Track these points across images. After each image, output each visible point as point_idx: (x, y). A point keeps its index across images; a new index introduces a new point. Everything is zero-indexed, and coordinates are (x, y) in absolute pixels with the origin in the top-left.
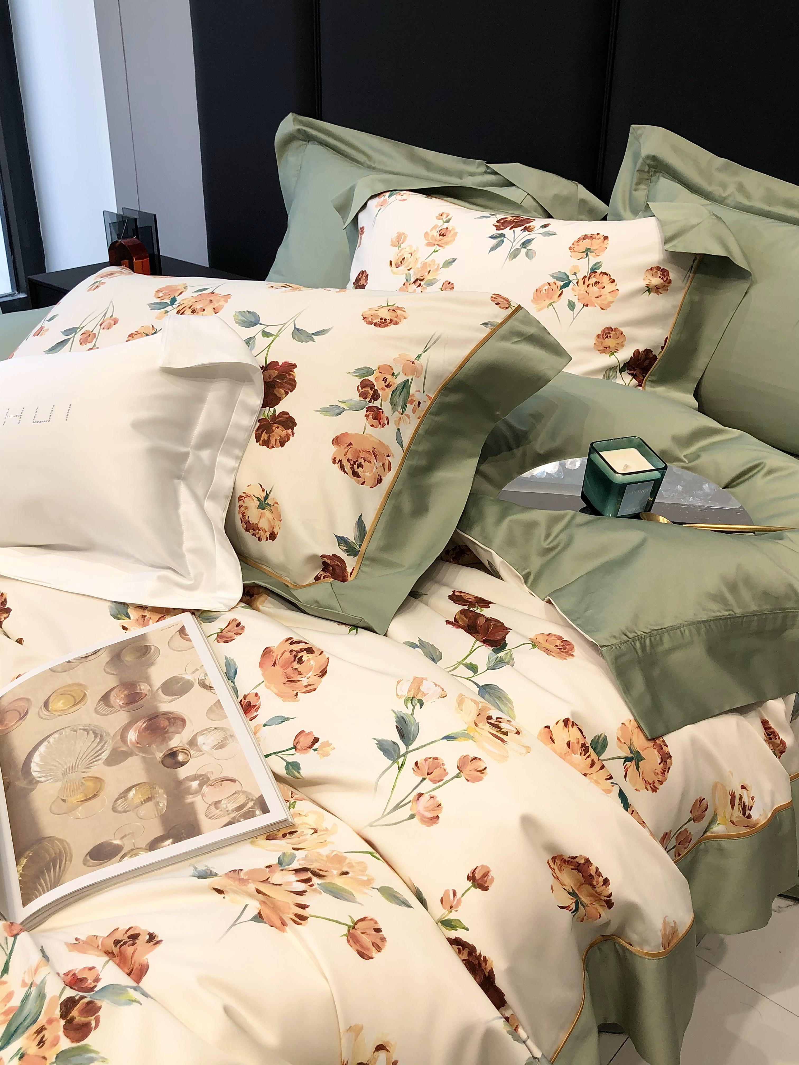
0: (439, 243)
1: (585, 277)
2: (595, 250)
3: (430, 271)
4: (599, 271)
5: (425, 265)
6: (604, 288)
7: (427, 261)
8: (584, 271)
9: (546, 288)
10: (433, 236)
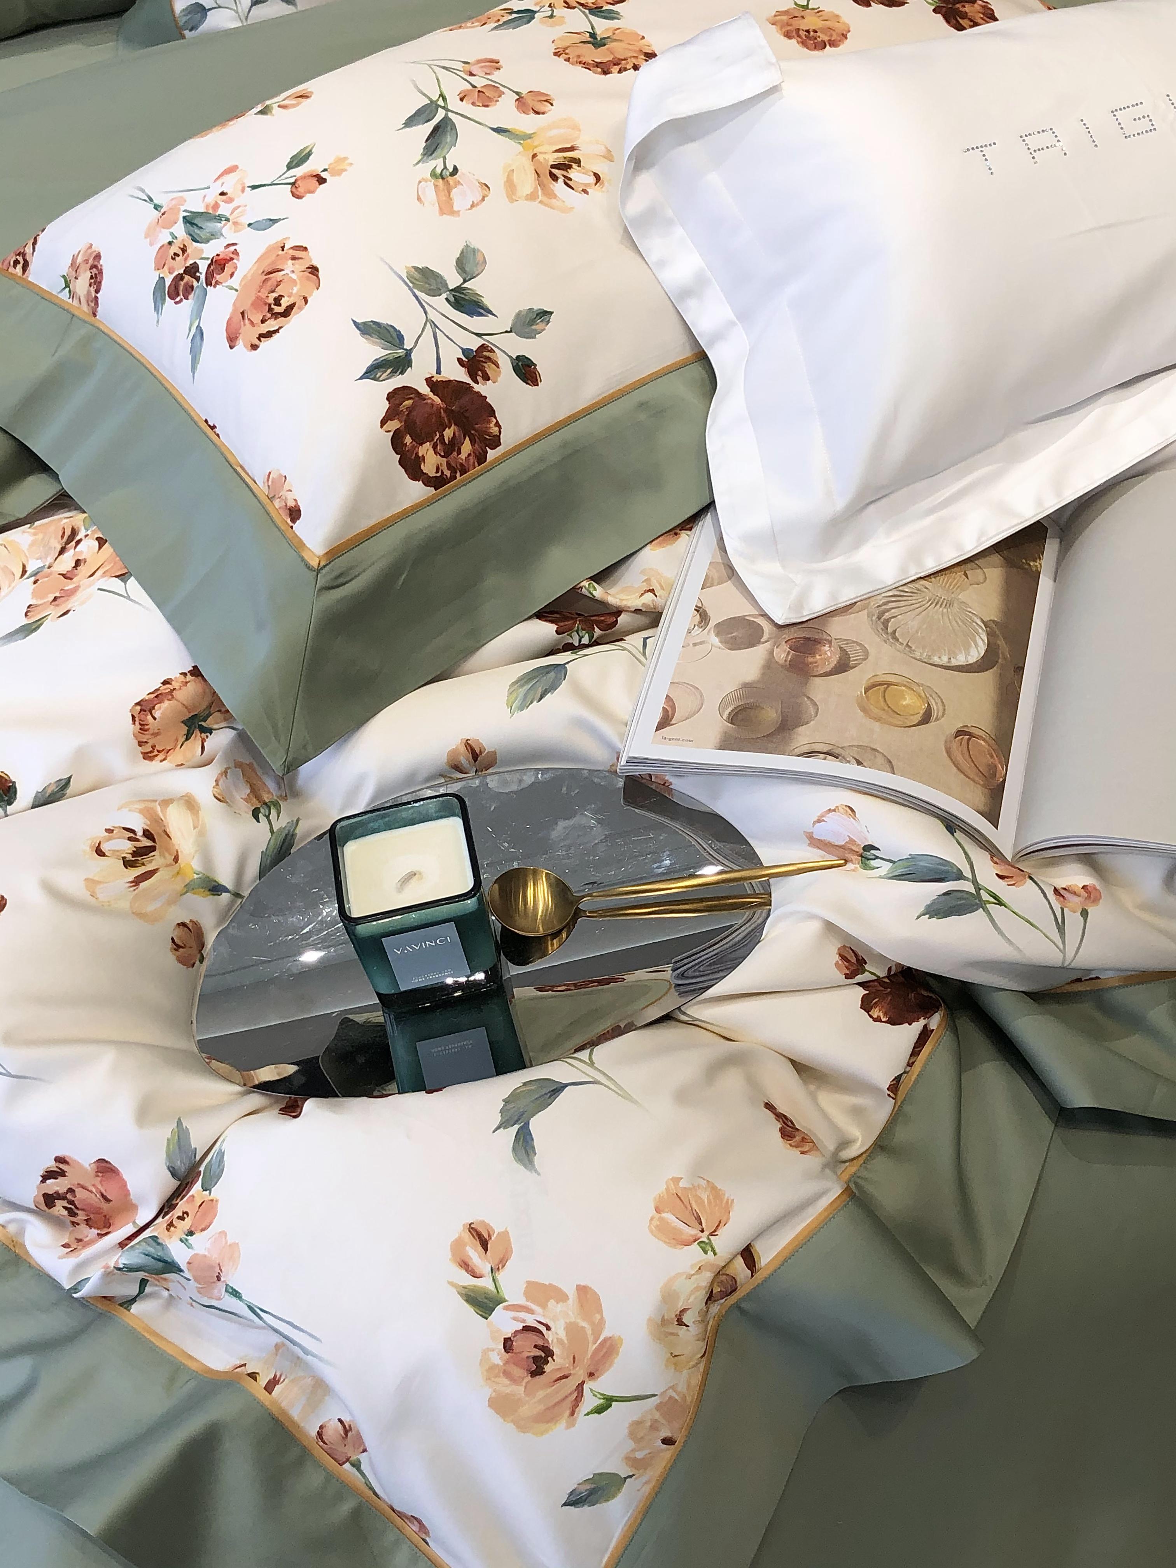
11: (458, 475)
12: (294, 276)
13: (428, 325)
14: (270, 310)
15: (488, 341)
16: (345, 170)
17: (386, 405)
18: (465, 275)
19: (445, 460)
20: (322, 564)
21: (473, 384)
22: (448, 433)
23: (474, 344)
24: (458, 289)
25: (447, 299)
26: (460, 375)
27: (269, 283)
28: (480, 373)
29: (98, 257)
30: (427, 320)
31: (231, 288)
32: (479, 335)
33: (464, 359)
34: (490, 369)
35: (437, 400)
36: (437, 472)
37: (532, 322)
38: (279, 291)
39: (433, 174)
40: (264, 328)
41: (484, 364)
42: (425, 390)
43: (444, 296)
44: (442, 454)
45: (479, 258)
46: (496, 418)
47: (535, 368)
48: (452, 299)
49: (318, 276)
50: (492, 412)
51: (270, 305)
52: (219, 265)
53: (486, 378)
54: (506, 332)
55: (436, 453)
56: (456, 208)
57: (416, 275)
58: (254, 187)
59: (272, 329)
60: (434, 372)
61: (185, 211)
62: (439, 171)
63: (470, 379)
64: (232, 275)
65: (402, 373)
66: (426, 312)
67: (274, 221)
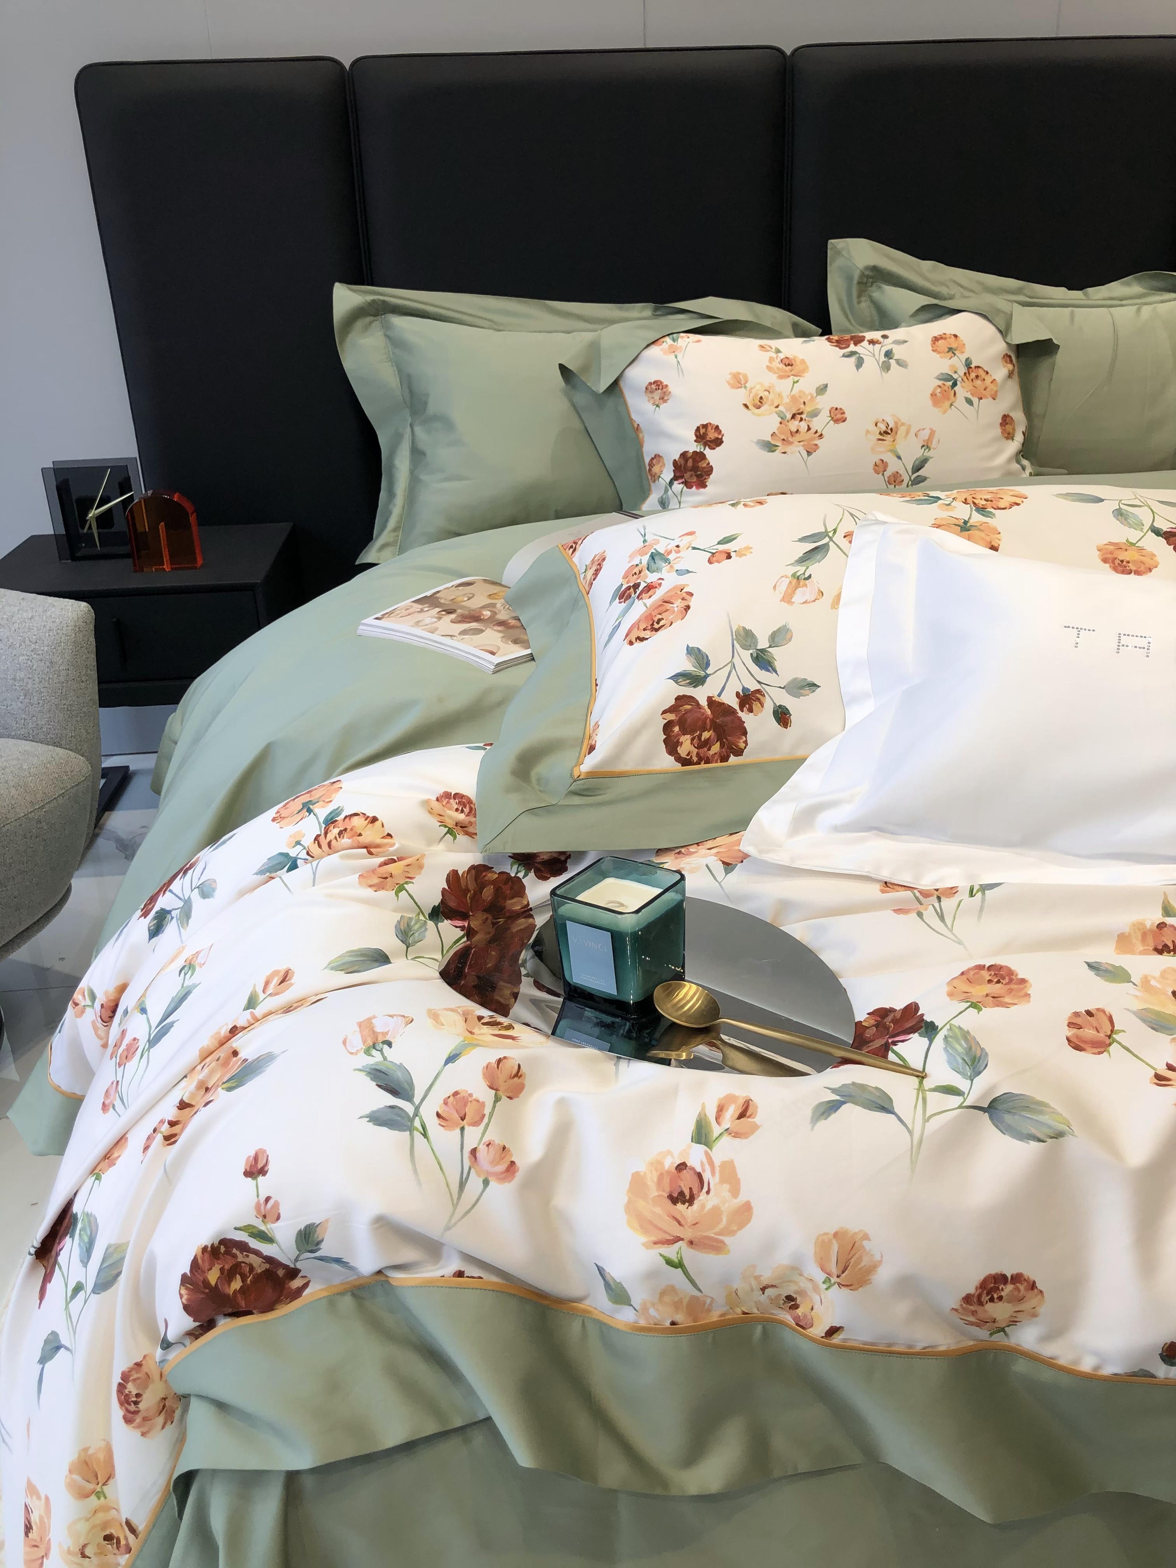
0: (793, 373)
1: (965, 374)
2: (957, 347)
3: (804, 403)
4: (973, 366)
5: (794, 399)
6: (984, 380)
7: (793, 393)
8: (962, 370)
9: (939, 390)
10: (778, 368)
11: (703, 762)
12: (676, 609)
13: (730, 664)
14: (652, 624)
15: (764, 689)
16: (745, 555)
17: (673, 702)
18: (772, 643)
19: (697, 750)
20: (581, 777)
21: (739, 711)
22: (706, 735)
23: (753, 686)
24: (763, 651)
25: (751, 654)
26: (734, 703)
27: (661, 608)
28: (747, 706)
29: (604, 559)
30: (731, 662)
31: (645, 605)
32: (759, 682)
33: (741, 693)
34: (756, 706)
35: (709, 712)
36: (687, 755)
37: (802, 687)
38: (664, 616)
39: (794, 575)
40: (642, 634)
41: (754, 702)
42: (704, 703)
43: (751, 651)
44: (696, 746)
45: (788, 636)
46: (746, 737)
47: (789, 717)
48: (755, 655)
49: (687, 613)
50: (745, 733)
51: (654, 622)
52: (650, 588)
53: (751, 710)
54: (780, 687)
55: (692, 743)
56: (793, 600)
57: (742, 633)
58: (694, 548)
59: (646, 637)
60: (716, 694)
61: (655, 549)
62: (798, 574)
63: (738, 707)
64: (650, 597)
65: (695, 687)
66: (733, 657)
67: (688, 572)
